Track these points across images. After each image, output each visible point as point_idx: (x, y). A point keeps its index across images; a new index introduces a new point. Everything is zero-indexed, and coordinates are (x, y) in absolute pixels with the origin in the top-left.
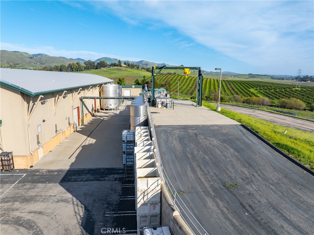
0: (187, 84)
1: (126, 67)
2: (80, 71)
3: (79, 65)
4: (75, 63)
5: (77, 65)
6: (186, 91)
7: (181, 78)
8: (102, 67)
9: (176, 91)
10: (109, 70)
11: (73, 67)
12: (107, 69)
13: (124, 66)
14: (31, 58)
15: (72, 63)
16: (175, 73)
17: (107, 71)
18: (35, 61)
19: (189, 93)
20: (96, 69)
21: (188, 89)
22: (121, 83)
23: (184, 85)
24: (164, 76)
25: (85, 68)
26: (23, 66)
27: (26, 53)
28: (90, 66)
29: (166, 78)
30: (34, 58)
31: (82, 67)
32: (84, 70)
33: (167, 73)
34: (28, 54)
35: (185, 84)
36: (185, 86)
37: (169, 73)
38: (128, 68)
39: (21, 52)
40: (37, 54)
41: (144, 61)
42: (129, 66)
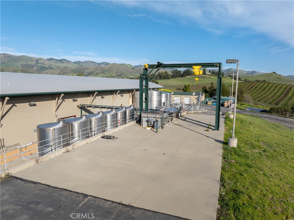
0: (275, 92)
1: (210, 75)
2: (167, 79)
3: (167, 74)
4: (164, 72)
5: (165, 74)
6: (271, 101)
7: (268, 85)
8: (187, 75)
9: (259, 100)
10: (193, 77)
11: (161, 76)
12: (191, 77)
13: (209, 73)
14: (133, 69)
15: (161, 72)
16: (264, 81)
17: (191, 79)
18: (136, 71)
19: (274, 102)
20: (182, 77)
21: (275, 97)
22: (186, 90)
23: (270, 94)
24: (248, 84)
25: (172, 76)
26: (126, 75)
27: (130, 65)
28: (176, 74)
29: (249, 86)
30: (136, 69)
31: (170, 75)
32: (171, 78)
33: (255, 81)
34: (131, 65)
35: (272, 92)
36: (272, 94)
37: (257, 81)
38: (212, 75)
39: (127, 64)
40: (138, 65)
41: (232, 68)
42: (213, 74)
